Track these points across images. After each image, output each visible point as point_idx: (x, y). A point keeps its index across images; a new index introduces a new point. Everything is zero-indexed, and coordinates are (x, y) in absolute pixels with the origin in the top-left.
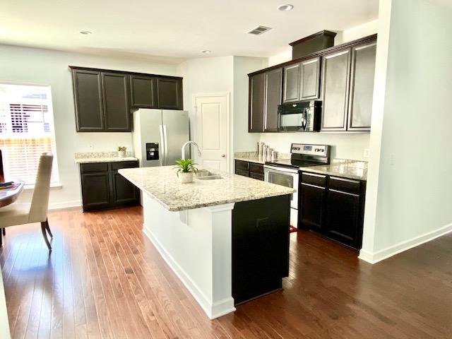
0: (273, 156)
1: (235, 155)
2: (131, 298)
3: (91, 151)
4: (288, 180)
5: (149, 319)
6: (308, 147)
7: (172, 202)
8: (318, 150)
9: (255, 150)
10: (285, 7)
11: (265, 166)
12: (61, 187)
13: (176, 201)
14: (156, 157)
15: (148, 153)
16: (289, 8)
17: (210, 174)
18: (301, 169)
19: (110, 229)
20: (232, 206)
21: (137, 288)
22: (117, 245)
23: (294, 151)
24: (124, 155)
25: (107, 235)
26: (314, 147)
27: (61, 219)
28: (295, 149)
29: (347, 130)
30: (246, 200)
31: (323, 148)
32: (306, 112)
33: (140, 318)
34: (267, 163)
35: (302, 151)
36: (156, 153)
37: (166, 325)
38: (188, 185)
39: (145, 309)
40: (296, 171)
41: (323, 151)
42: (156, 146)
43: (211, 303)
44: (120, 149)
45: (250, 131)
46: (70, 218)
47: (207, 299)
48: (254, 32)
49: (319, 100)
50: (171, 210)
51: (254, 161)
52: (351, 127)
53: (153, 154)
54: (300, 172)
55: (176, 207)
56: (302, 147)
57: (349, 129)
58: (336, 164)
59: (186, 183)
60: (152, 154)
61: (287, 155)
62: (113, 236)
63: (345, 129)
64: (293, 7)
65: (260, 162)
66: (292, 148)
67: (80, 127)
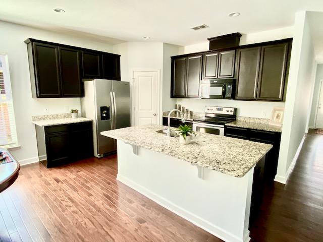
3: (46, 114)
6: (220, 109)
8: (228, 111)
11: (193, 122)
12: (20, 147)
18: (226, 124)
24: (77, 117)
26: (224, 109)
27: (30, 177)
28: (209, 110)
29: (256, 99)
32: (225, 86)
35: (215, 111)
36: (108, 114)
40: (223, 126)
42: (108, 109)
44: (73, 111)
45: (172, 97)
49: (234, 79)
52: (260, 97)
57: (258, 99)
60: (105, 115)
64: (239, 14)
67: (40, 93)
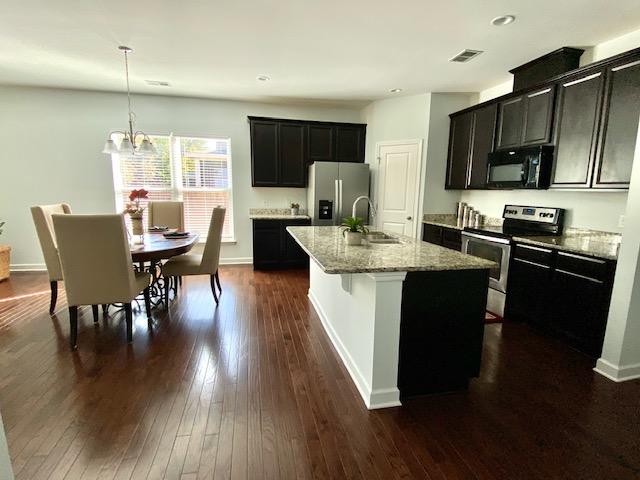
0: (477, 222)
1: (425, 217)
2: (285, 366)
4: (496, 253)
5: (298, 392)
6: (529, 211)
7: (330, 263)
8: (545, 215)
9: (452, 212)
10: (503, 19)
11: (463, 233)
12: (235, 243)
13: (335, 263)
14: (329, 216)
15: (321, 211)
16: (509, 20)
17: (387, 237)
18: (515, 239)
19: (276, 290)
20: (403, 276)
21: (292, 356)
22: (280, 307)
23: (508, 215)
24: (297, 214)
25: (271, 295)
26: (538, 211)
27: (232, 275)
28: (511, 212)
29: (591, 187)
30: (423, 270)
31: (553, 212)
32: (528, 162)
33: (290, 389)
34: (467, 229)
35: (520, 216)
36: (330, 211)
37: (316, 404)
38: (355, 247)
39: (297, 380)
40: (508, 242)
41: (552, 216)
42: (330, 204)
43: (370, 390)
45: (447, 187)
46: (241, 274)
47: (366, 384)
48: (458, 59)
49: (550, 145)
50: (326, 272)
51: (450, 226)
52: (598, 182)
53: (326, 214)
54: (513, 244)
55: (333, 269)
56: (520, 211)
57: (594, 185)
58: (571, 237)
59: (352, 245)
61: (498, 220)
62: (277, 297)
63: (588, 185)
64: (513, 18)
65: (458, 227)
66: (505, 211)
67: (255, 181)
